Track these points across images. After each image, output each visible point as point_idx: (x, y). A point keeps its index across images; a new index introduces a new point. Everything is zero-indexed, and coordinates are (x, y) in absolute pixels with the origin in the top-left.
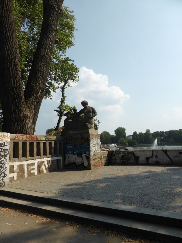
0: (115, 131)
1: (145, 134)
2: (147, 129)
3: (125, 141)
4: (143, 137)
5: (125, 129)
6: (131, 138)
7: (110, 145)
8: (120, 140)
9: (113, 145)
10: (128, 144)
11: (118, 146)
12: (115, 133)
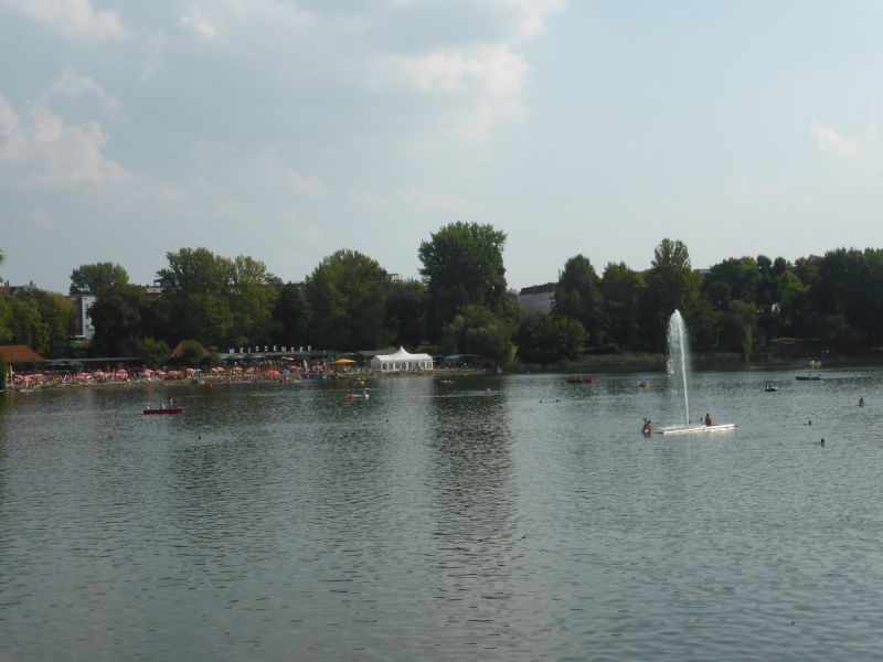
0: (425, 250)
1: (649, 275)
2: (666, 242)
3: (494, 326)
4: (635, 298)
5: (500, 238)
6: (546, 304)
7: (383, 358)
8: (460, 318)
9: (404, 355)
10: (514, 350)
11: (437, 363)
12: (427, 263)
